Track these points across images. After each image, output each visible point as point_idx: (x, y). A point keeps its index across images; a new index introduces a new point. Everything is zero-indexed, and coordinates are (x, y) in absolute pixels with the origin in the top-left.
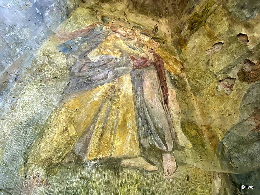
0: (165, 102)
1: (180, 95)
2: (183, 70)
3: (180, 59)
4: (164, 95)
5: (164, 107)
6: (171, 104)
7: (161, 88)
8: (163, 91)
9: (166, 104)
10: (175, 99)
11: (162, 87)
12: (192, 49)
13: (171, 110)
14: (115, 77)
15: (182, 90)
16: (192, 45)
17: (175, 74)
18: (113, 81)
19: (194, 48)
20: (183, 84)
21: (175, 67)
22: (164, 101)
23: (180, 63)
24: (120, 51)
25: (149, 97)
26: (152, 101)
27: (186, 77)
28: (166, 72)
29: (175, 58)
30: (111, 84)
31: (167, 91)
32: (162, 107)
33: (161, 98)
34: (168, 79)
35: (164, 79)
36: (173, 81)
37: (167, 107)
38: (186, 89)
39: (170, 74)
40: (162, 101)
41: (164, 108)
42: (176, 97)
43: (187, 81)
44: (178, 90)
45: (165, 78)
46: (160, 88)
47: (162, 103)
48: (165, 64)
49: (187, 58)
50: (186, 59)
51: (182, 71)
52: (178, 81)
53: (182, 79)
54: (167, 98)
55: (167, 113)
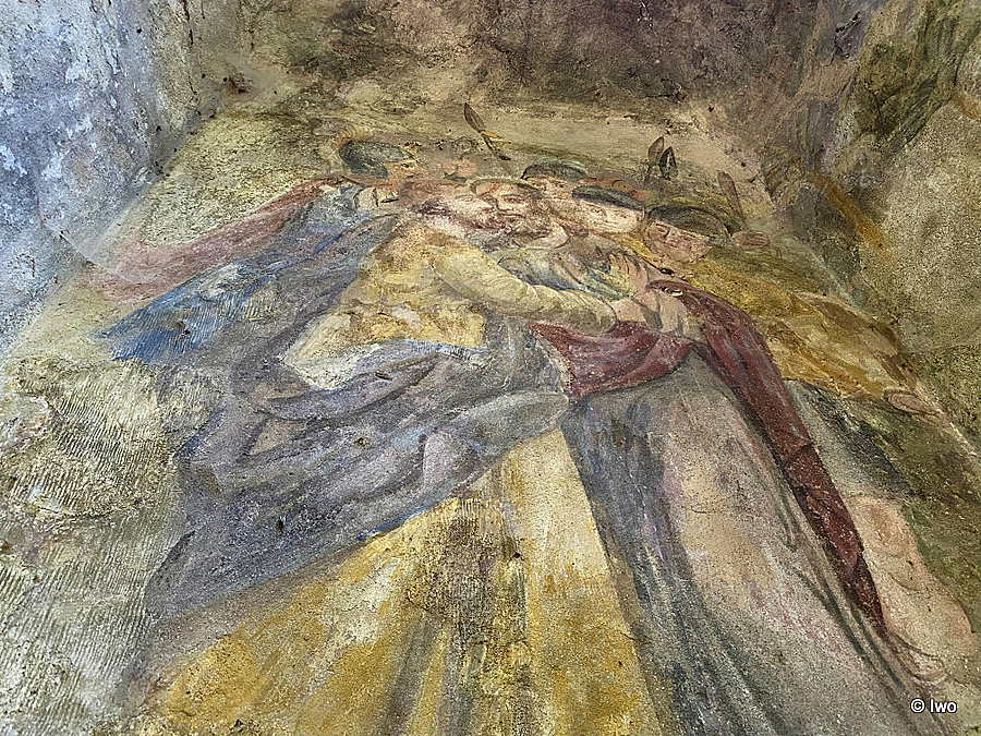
0: (854, 596)
2: (902, 363)
3: (864, 304)
5: (858, 634)
6: (899, 608)
7: (791, 499)
12: (925, 235)
13: (918, 658)
14: (471, 463)
15: (951, 503)
16: (918, 212)
17: (860, 399)
18: (463, 494)
19: (931, 225)
20: (937, 460)
21: (849, 358)
23: (872, 327)
24: (476, 307)
25: (730, 575)
26: (759, 600)
27: (945, 410)
29: (827, 305)
30: (450, 512)
31: (842, 520)
32: (840, 638)
34: (821, 433)
37: (882, 630)
38: (966, 487)
40: (829, 593)
42: (922, 549)
43: (957, 433)
44: (917, 500)
45: (804, 431)
47: (831, 606)
48: (775, 346)
49: (909, 290)
50: (906, 300)
52: (893, 439)
54: (862, 569)
55: (891, 683)
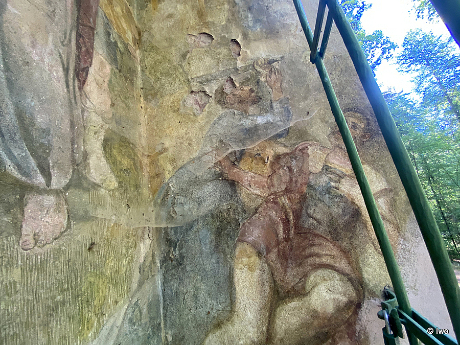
1: (118, 83)
2: (138, 42)
3: (138, 20)
4: (78, 57)
5: (71, 83)
6: (91, 86)
7: (74, 34)
8: (78, 47)
9: (79, 80)
10: (106, 84)
11: (79, 36)
12: (167, 17)
13: (88, 101)
15: (126, 79)
16: (171, 10)
17: (120, 37)
19: (170, 16)
20: (130, 68)
21: (124, 25)
22: (75, 70)
23: (136, 27)
26: (34, 45)
27: (140, 61)
28: (100, 14)
33: (68, 59)
34: (100, 29)
35: (90, 22)
36: (112, 47)
37: (80, 88)
38: (133, 80)
39: (107, 25)
41: (68, 86)
42: (110, 81)
44: (118, 71)
45: (94, 22)
46: (71, 31)
47: (66, 70)
49: (153, 26)
50: (151, 28)
51: (135, 44)
52: (122, 54)
53: (131, 59)
54: (86, 70)
55: (73, 101)
